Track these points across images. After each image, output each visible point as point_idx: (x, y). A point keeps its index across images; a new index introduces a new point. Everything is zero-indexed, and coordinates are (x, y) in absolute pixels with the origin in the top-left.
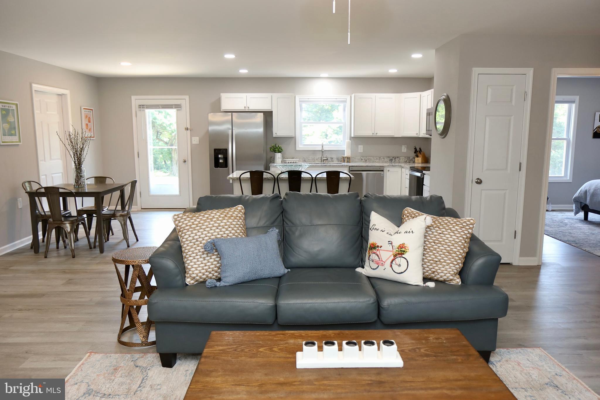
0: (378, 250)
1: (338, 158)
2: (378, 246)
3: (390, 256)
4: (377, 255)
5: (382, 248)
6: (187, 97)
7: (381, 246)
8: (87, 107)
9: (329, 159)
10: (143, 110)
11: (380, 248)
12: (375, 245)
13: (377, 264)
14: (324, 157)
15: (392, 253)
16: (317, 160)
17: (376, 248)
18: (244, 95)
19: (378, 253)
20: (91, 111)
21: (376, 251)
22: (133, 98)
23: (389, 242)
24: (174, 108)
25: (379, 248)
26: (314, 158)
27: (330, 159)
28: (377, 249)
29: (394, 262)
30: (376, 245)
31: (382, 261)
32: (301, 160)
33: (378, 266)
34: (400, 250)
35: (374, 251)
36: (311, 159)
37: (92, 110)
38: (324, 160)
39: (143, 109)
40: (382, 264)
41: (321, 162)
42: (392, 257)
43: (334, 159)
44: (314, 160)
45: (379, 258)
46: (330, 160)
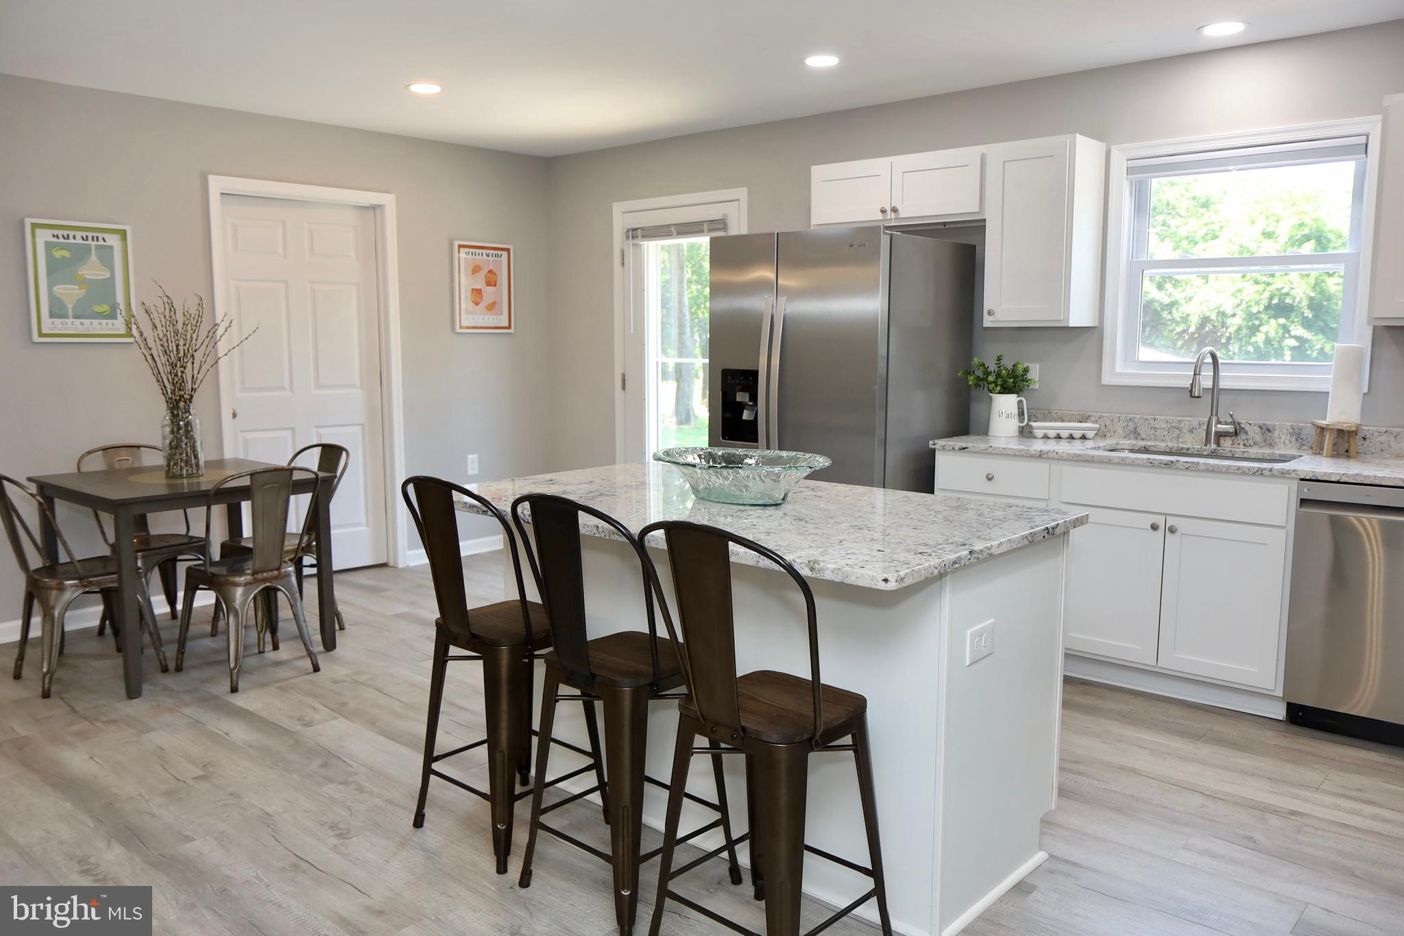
1: (1301, 429)
6: (742, 193)
8: (500, 243)
9: (1254, 433)
10: (634, 245)
14: (1219, 422)
16: (1191, 431)
18: (880, 165)
20: (505, 254)
22: (617, 208)
24: (706, 231)
26: (1180, 422)
27: (1258, 430)
32: (1120, 431)
36: (1164, 425)
37: (508, 250)
38: (1220, 435)
39: (635, 241)
41: (1207, 441)
43: (1276, 433)
44: (1177, 432)
46: (1258, 438)
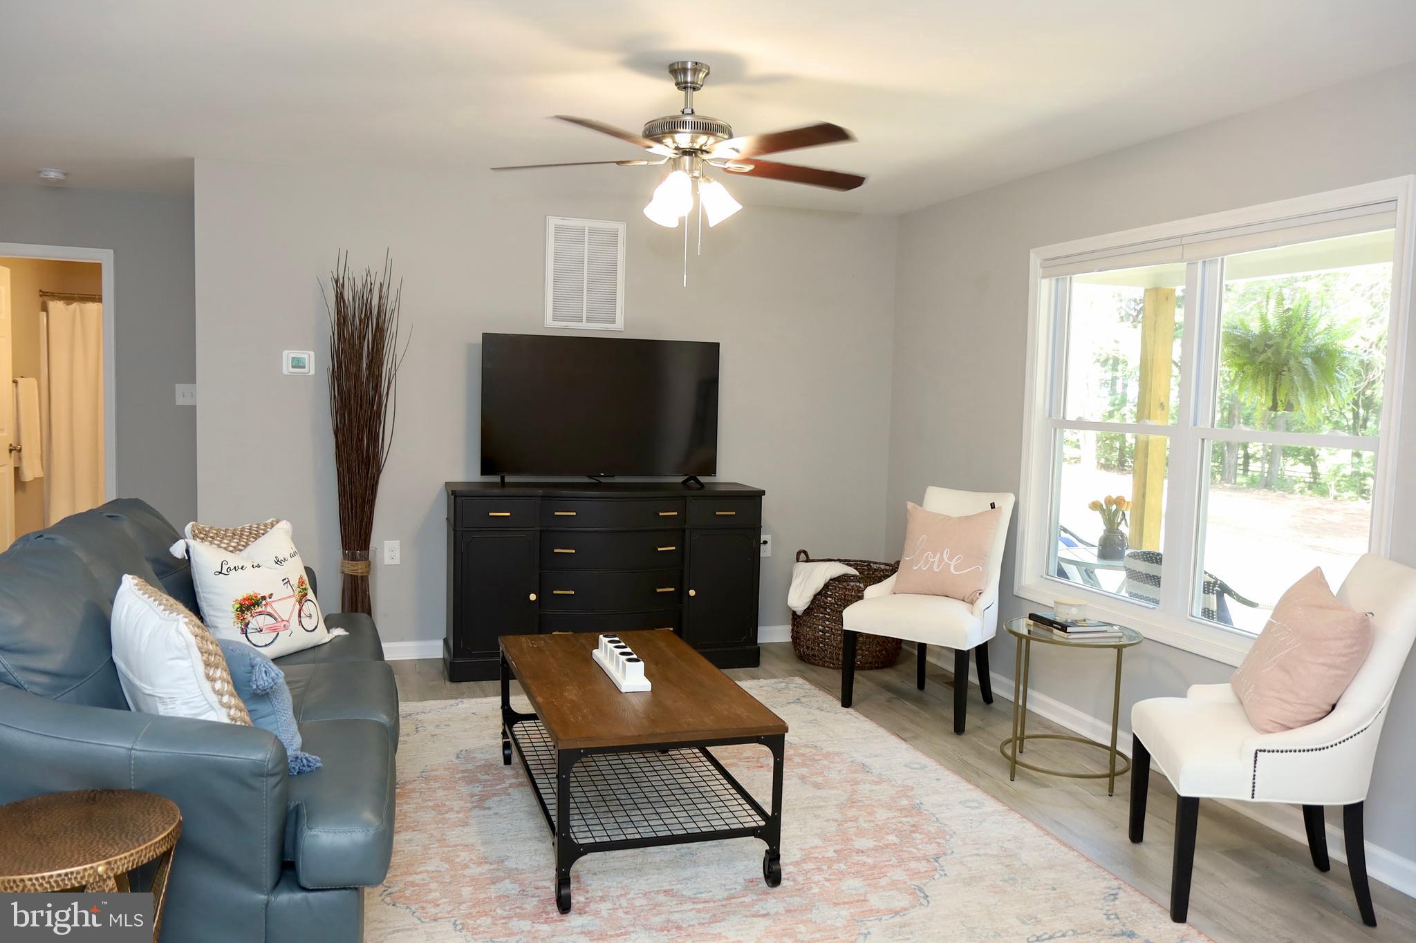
0: (267, 604)
2: (264, 598)
3: (294, 605)
4: (270, 615)
5: (273, 597)
7: (272, 594)
11: (270, 598)
12: (254, 598)
13: (274, 630)
15: (293, 600)
17: (261, 602)
19: (269, 609)
21: (264, 607)
23: (283, 580)
25: (268, 600)
28: (264, 602)
29: (302, 614)
30: (259, 597)
31: (283, 621)
33: (278, 634)
34: (302, 589)
35: (260, 609)
40: (284, 626)
42: (298, 606)
45: (275, 619)
